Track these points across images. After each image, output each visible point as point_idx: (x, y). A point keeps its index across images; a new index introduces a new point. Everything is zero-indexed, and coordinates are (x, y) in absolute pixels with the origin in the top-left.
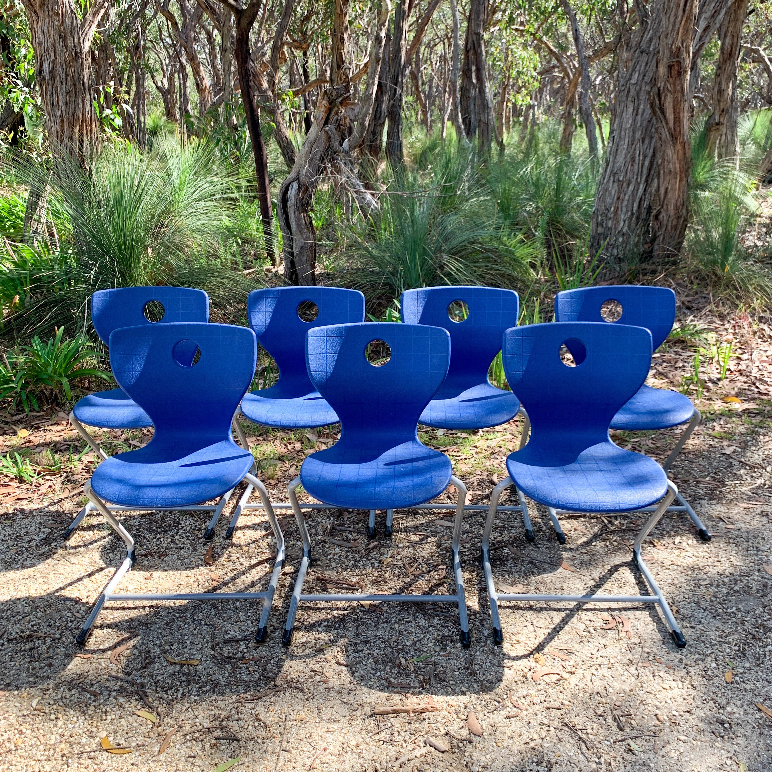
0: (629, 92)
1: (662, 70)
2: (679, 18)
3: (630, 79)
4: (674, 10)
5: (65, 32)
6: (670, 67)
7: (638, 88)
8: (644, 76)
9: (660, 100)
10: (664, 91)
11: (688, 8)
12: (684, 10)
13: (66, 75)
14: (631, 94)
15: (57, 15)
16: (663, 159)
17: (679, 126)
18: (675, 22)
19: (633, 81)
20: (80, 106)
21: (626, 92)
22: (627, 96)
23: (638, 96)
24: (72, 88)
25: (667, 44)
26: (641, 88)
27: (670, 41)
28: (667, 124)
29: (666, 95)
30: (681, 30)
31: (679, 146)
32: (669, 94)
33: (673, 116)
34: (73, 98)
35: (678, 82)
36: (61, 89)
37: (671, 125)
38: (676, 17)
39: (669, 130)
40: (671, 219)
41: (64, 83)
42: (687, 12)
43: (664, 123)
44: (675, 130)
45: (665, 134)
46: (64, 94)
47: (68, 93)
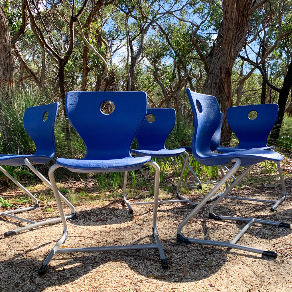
0: (207, 86)
1: (223, 75)
2: (228, 57)
3: (207, 82)
4: (226, 55)
5: (6, 46)
6: (226, 74)
7: (210, 85)
8: (212, 81)
9: (223, 85)
10: (224, 82)
11: (231, 54)
12: (230, 54)
13: (5, 62)
14: (208, 87)
15: (4, 38)
16: (224, 107)
17: (229, 94)
18: (226, 59)
19: (208, 83)
20: (9, 75)
21: (206, 86)
22: (207, 88)
23: (211, 87)
24: (7, 68)
25: (225, 66)
26: (211, 85)
27: (226, 65)
28: (225, 93)
29: (225, 83)
30: (229, 61)
31: (229, 102)
32: (226, 83)
33: (227, 91)
34: (6, 72)
35: (229, 79)
36: (2, 67)
37: (227, 94)
38: (227, 57)
39: (226, 95)
40: (227, 129)
41: (3, 65)
42: (231, 55)
43: (224, 93)
44: (228, 96)
45: (225, 97)
46: (3, 69)
47: (5, 69)
